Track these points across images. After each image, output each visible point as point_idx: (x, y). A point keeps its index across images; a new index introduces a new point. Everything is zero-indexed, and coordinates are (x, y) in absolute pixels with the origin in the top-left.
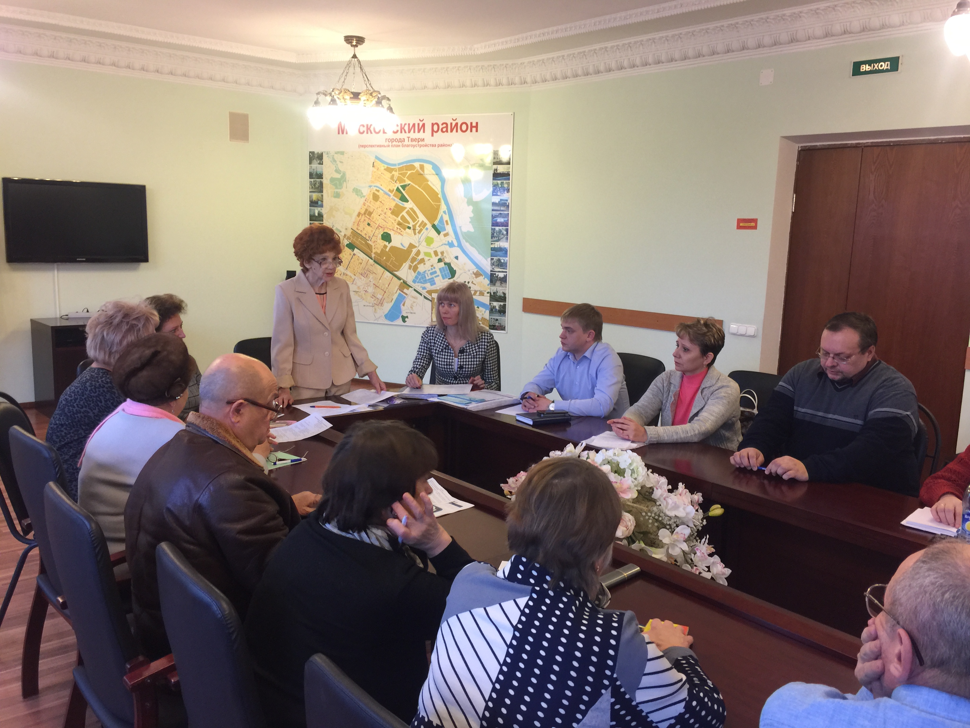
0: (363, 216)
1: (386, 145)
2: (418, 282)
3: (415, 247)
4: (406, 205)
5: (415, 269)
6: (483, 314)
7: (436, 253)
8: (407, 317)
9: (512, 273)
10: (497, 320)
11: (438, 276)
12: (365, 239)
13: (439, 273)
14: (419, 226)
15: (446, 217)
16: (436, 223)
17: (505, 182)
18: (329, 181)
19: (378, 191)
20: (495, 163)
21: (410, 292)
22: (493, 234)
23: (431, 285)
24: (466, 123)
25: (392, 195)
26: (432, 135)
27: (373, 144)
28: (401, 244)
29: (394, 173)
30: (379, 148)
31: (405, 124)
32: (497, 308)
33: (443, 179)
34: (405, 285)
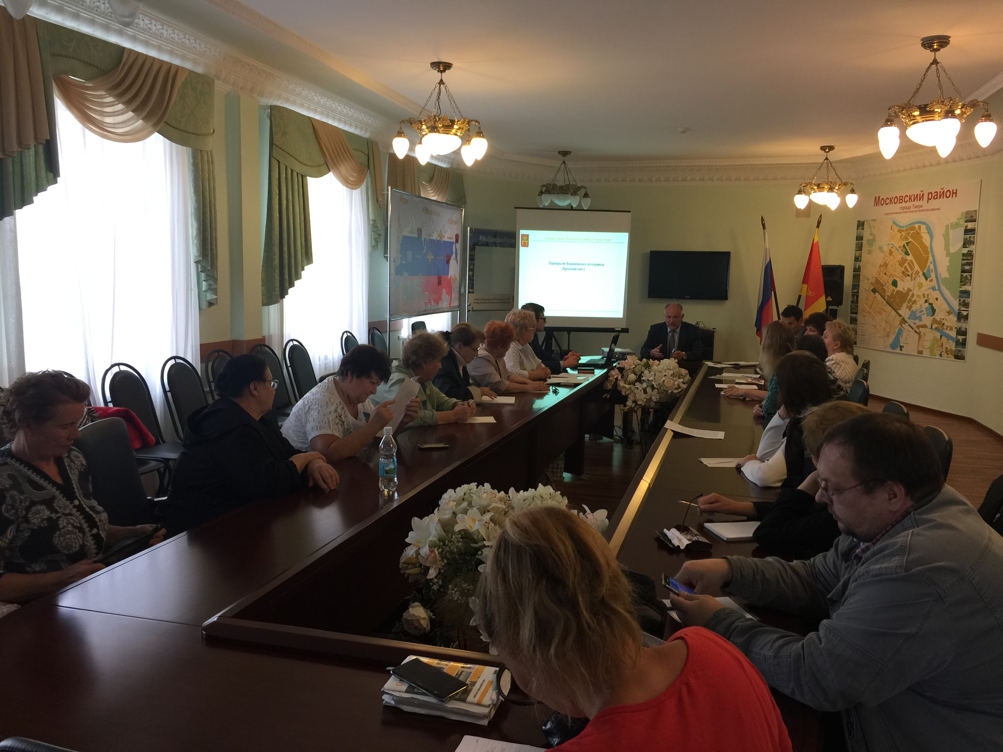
0: (883, 267)
1: (899, 212)
2: (912, 319)
3: (911, 290)
4: (908, 258)
5: (910, 308)
6: (951, 346)
7: (924, 295)
8: (903, 347)
9: (973, 312)
10: (960, 351)
11: (924, 314)
12: (882, 285)
13: (925, 312)
14: (915, 274)
15: (932, 267)
16: (925, 271)
17: (972, 236)
18: (866, 241)
19: (892, 247)
20: (966, 221)
21: (906, 326)
22: (961, 279)
24: (949, 191)
25: (900, 250)
26: (928, 203)
27: (893, 212)
28: (903, 288)
29: (903, 233)
30: (896, 215)
31: (912, 195)
32: (961, 341)
33: (932, 236)
34: (904, 321)
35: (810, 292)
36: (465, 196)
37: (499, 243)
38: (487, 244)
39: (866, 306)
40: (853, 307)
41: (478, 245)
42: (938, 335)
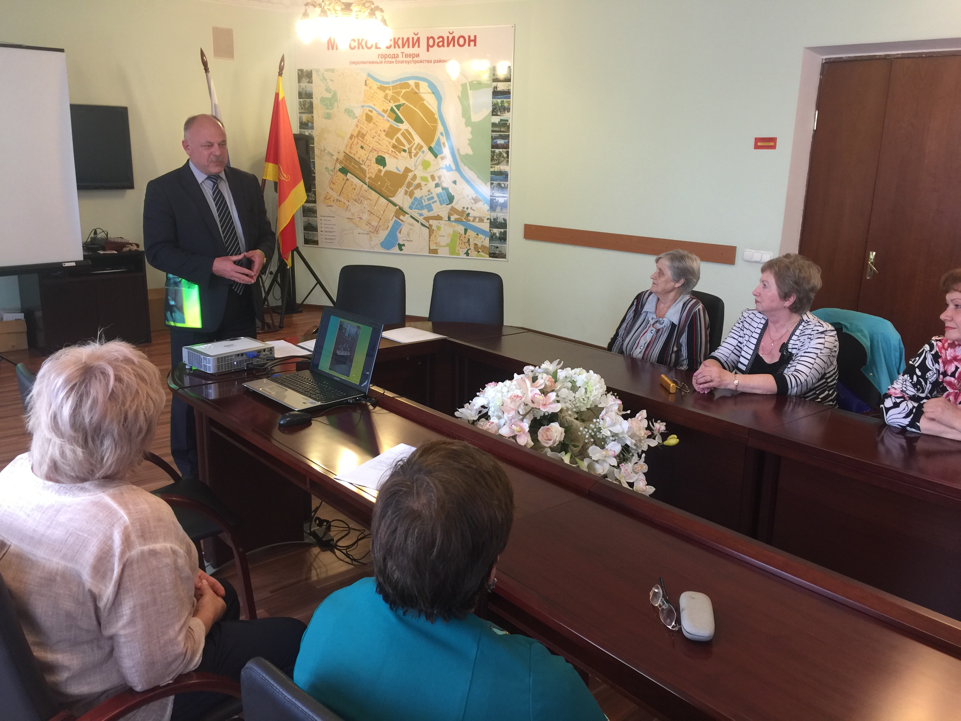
0: (356, 139)
1: (378, 62)
2: (415, 209)
3: (410, 171)
4: (401, 126)
5: (411, 194)
6: (482, 242)
7: (433, 177)
8: (404, 245)
10: (497, 247)
11: (436, 201)
12: (358, 163)
13: (436, 198)
14: (415, 149)
15: (443, 139)
16: (433, 145)
17: (505, 100)
18: (319, 100)
19: (371, 111)
20: (493, 81)
21: (406, 218)
22: (492, 157)
23: (429, 211)
24: (464, 37)
25: (386, 115)
26: (428, 50)
27: (365, 61)
28: (397, 168)
29: (387, 91)
30: (371, 65)
31: (399, 38)
32: (498, 235)
33: (439, 99)
34: (401, 211)
35: (285, 175)
39: (331, 192)
42: (461, 229)
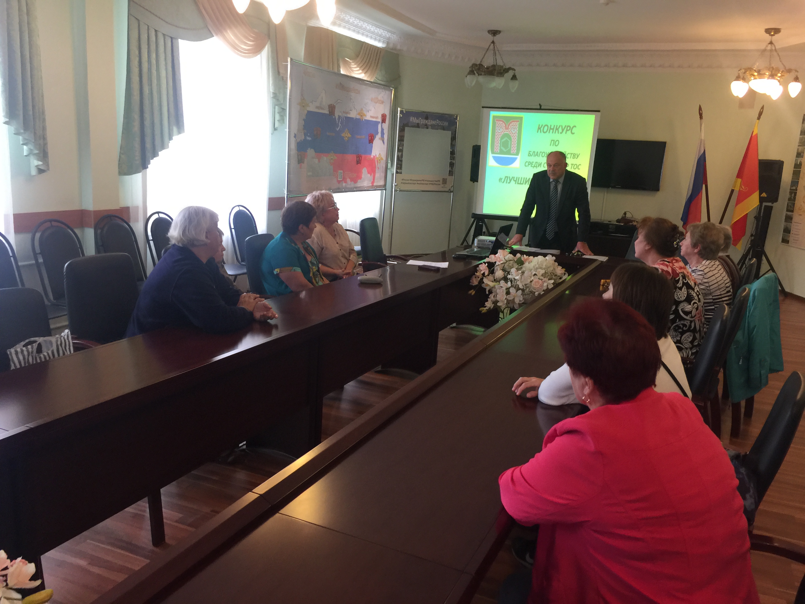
35: (743, 187)
36: (399, 77)
37: (431, 125)
38: (418, 126)
39: (803, 205)
40: (790, 204)
41: (408, 126)
